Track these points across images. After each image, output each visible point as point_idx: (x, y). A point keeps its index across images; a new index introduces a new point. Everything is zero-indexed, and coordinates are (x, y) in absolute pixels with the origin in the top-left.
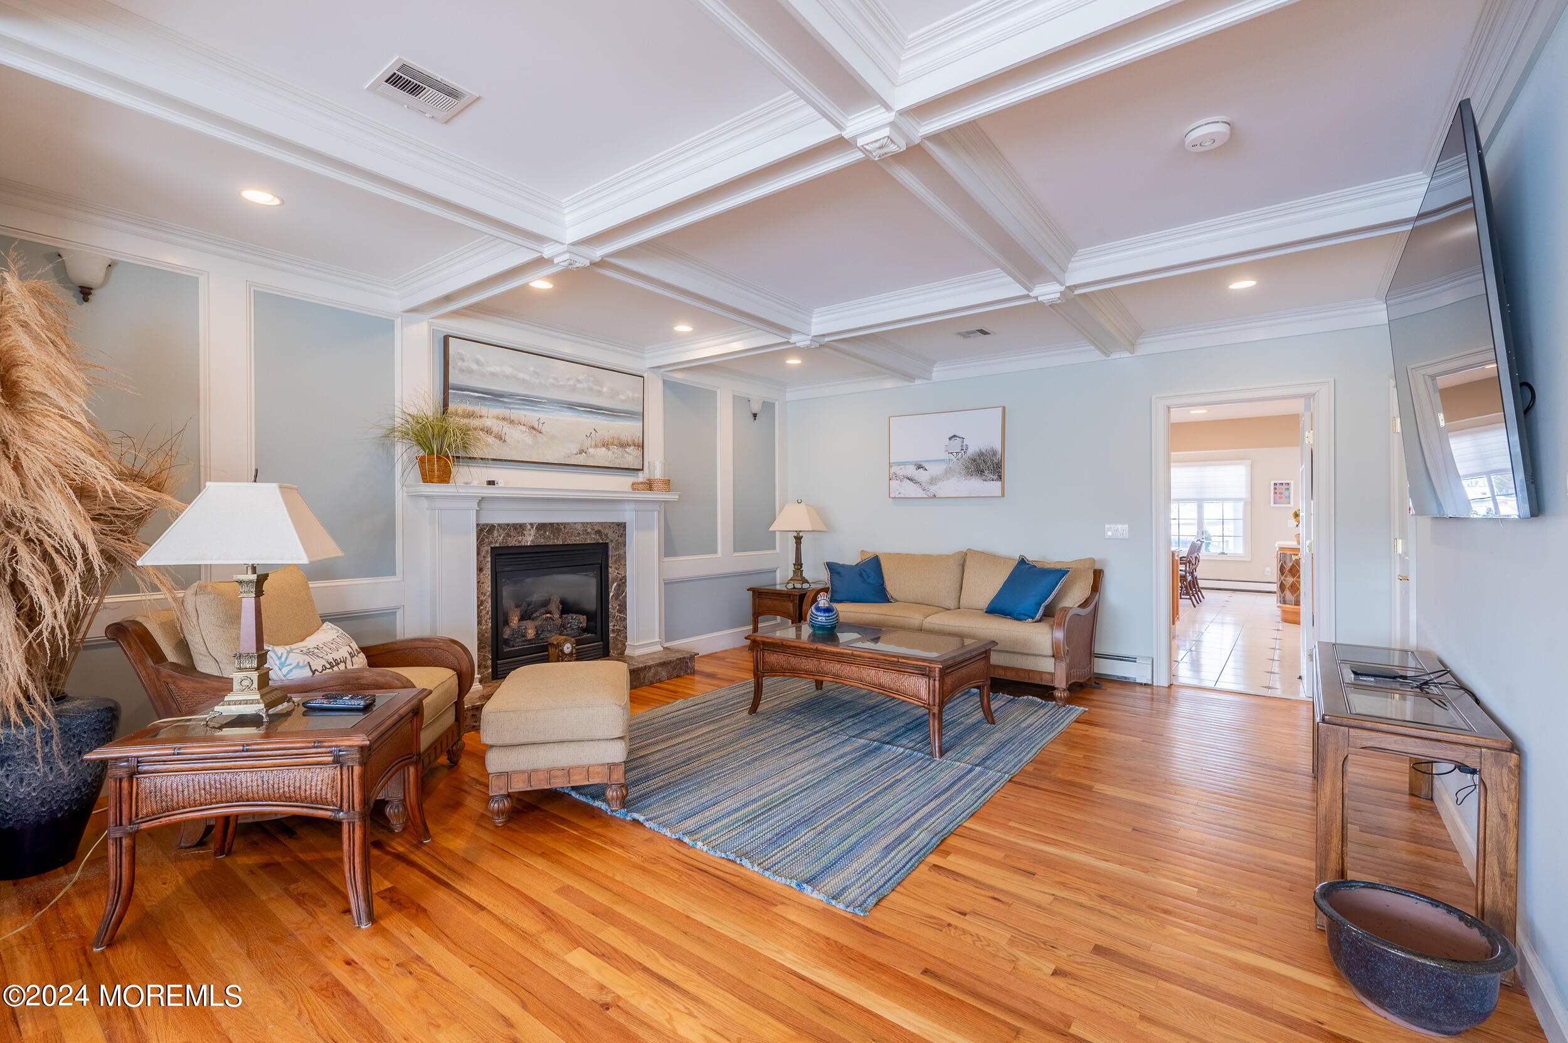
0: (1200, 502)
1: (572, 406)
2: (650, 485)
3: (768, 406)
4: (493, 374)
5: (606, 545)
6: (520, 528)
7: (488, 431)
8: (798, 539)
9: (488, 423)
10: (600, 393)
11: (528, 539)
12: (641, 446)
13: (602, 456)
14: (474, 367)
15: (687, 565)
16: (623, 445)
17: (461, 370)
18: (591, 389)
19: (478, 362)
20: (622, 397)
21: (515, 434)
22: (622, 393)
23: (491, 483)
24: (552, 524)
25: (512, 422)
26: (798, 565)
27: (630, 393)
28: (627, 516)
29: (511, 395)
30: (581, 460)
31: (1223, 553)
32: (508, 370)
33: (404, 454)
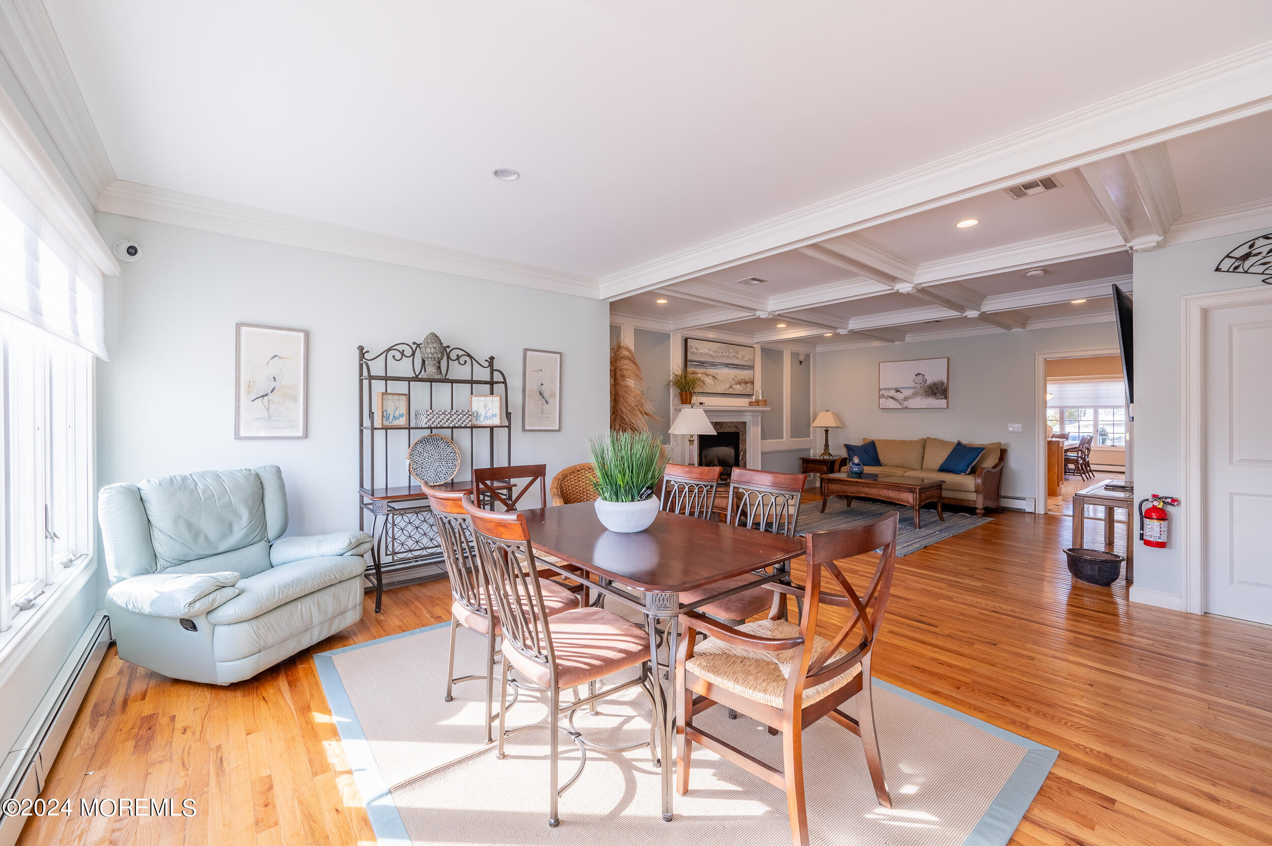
0: (1096, 408)
1: (727, 365)
2: (757, 403)
3: (807, 356)
4: (701, 354)
5: (738, 433)
7: (700, 380)
8: (827, 431)
9: (699, 375)
10: (737, 358)
12: (753, 383)
13: (738, 389)
14: (695, 351)
15: (773, 444)
16: (746, 383)
17: (691, 353)
18: (734, 356)
19: (696, 349)
20: (746, 359)
22: (744, 356)
23: (700, 403)
24: (719, 422)
25: (707, 375)
26: (827, 445)
27: (749, 356)
28: (747, 418)
29: (707, 362)
30: (730, 391)
31: (1113, 446)
33: (673, 392)
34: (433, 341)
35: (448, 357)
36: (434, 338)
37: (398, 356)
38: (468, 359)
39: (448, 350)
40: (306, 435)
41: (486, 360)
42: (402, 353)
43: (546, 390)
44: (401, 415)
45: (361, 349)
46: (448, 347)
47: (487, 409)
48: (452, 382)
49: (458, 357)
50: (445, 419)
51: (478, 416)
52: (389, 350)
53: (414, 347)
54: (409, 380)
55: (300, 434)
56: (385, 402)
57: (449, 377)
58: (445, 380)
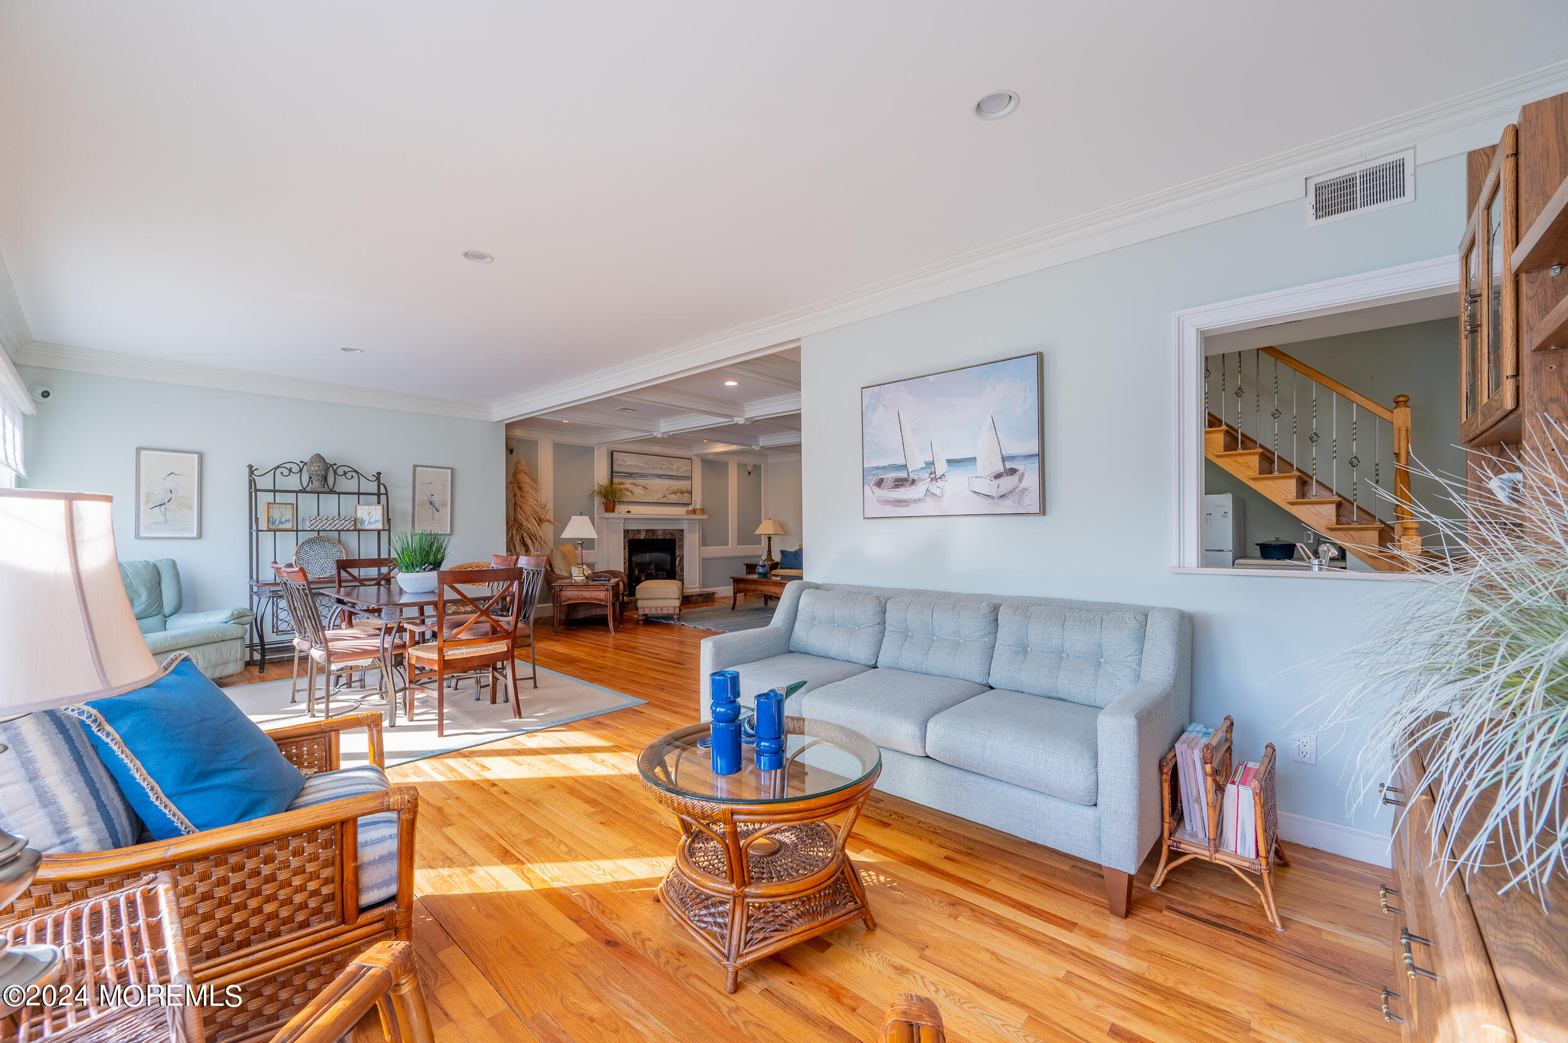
1: (660, 476)
2: (694, 511)
3: (757, 468)
4: (629, 465)
5: (675, 540)
6: (639, 531)
7: (627, 490)
8: (770, 539)
9: (627, 486)
10: (672, 469)
11: (642, 536)
12: (691, 493)
13: (673, 498)
14: (622, 463)
15: (713, 551)
16: (682, 493)
17: (618, 465)
18: (668, 468)
19: (624, 461)
20: (682, 470)
21: (637, 490)
22: (681, 468)
23: (628, 512)
24: (652, 530)
25: (636, 485)
27: (685, 468)
28: (684, 526)
29: (636, 474)
30: (664, 500)
32: (635, 463)
33: (598, 501)
34: (317, 460)
35: (335, 472)
36: (319, 458)
37: (286, 472)
38: (355, 474)
39: (335, 467)
40: (200, 536)
41: (373, 475)
42: (290, 470)
43: (436, 500)
44: (288, 521)
45: (250, 467)
46: (335, 464)
47: (371, 516)
48: (339, 494)
49: (345, 473)
50: (332, 524)
51: (362, 522)
52: (278, 467)
53: (301, 465)
54: (297, 492)
55: (195, 535)
56: (271, 510)
57: (337, 489)
58: (332, 492)
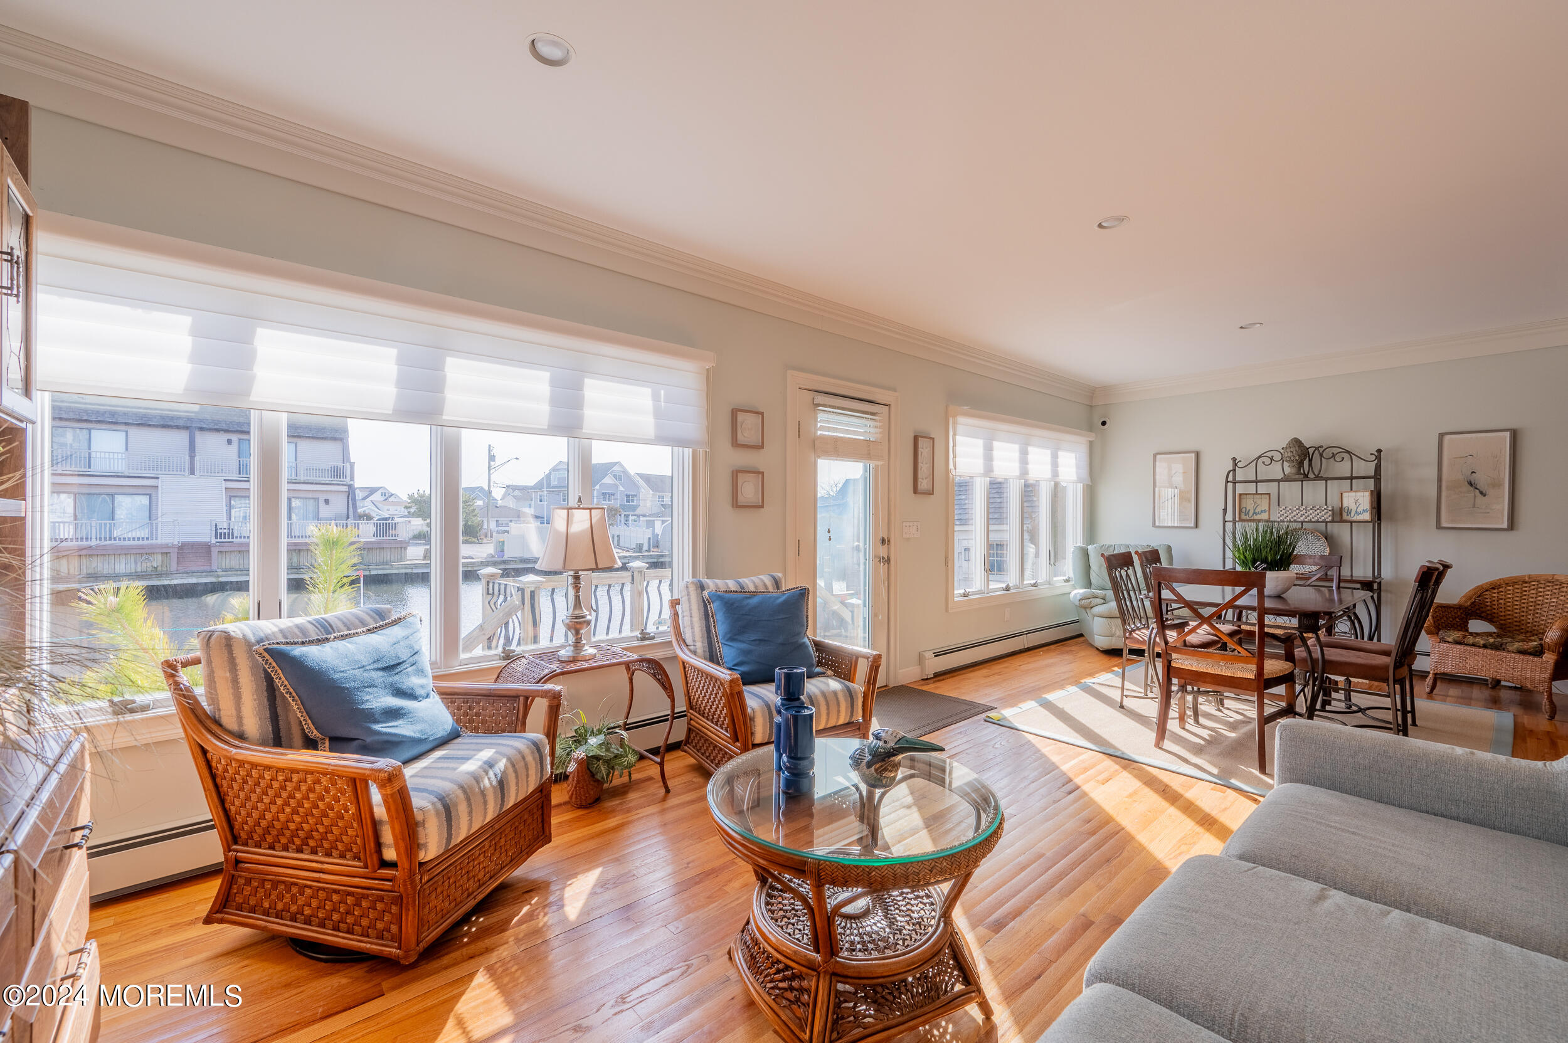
35: (1321, 455)
36: (1297, 442)
37: (1268, 461)
38: (1346, 456)
39: (1321, 450)
40: (1197, 526)
41: (1372, 454)
42: (1272, 459)
43: (1483, 480)
44: (1264, 511)
45: (1234, 459)
46: (1322, 447)
47: (1358, 504)
48: (1326, 480)
49: (1334, 456)
50: (1299, 515)
51: (1349, 512)
52: (1260, 457)
53: (1282, 451)
54: (1279, 481)
55: (1192, 525)
56: (1243, 501)
57: (1324, 474)
58: (1318, 478)
